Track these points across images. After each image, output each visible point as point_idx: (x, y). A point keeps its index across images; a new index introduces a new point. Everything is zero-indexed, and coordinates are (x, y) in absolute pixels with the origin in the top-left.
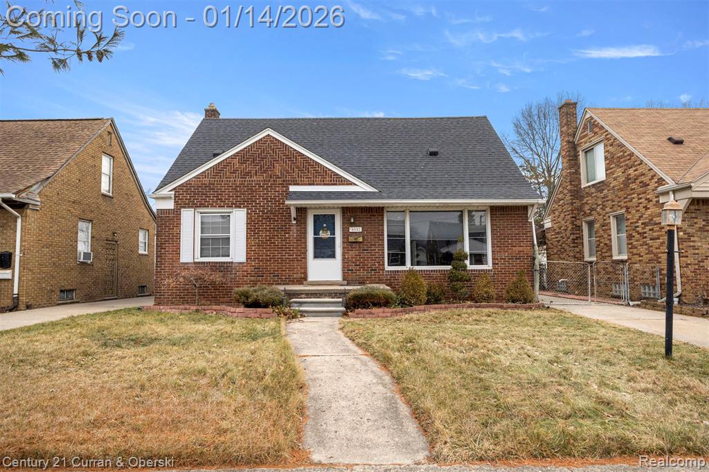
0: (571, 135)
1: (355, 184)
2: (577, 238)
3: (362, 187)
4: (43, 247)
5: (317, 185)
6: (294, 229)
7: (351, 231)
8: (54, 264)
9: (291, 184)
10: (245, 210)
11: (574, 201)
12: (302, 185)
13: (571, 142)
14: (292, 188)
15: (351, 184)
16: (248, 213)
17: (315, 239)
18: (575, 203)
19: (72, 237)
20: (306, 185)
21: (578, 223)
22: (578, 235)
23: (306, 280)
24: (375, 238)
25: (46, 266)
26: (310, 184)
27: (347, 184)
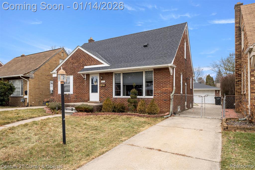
0: (238, 23)
1: (103, 64)
2: (238, 81)
3: (105, 65)
4: (36, 89)
5: (92, 65)
6: (85, 82)
7: (102, 82)
8: (40, 94)
9: (85, 66)
10: (73, 76)
11: (238, 60)
12: (88, 65)
13: (238, 27)
14: (85, 67)
15: (102, 64)
16: (73, 77)
17: (92, 86)
18: (238, 61)
19: (48, 86)
20: (89, 65)
21: (239, 72)
22: (239, 80)
23: (89, 101)
24: (109, 85)
25: (37, 94)
26: (90, 65)
27: (101, 64)
